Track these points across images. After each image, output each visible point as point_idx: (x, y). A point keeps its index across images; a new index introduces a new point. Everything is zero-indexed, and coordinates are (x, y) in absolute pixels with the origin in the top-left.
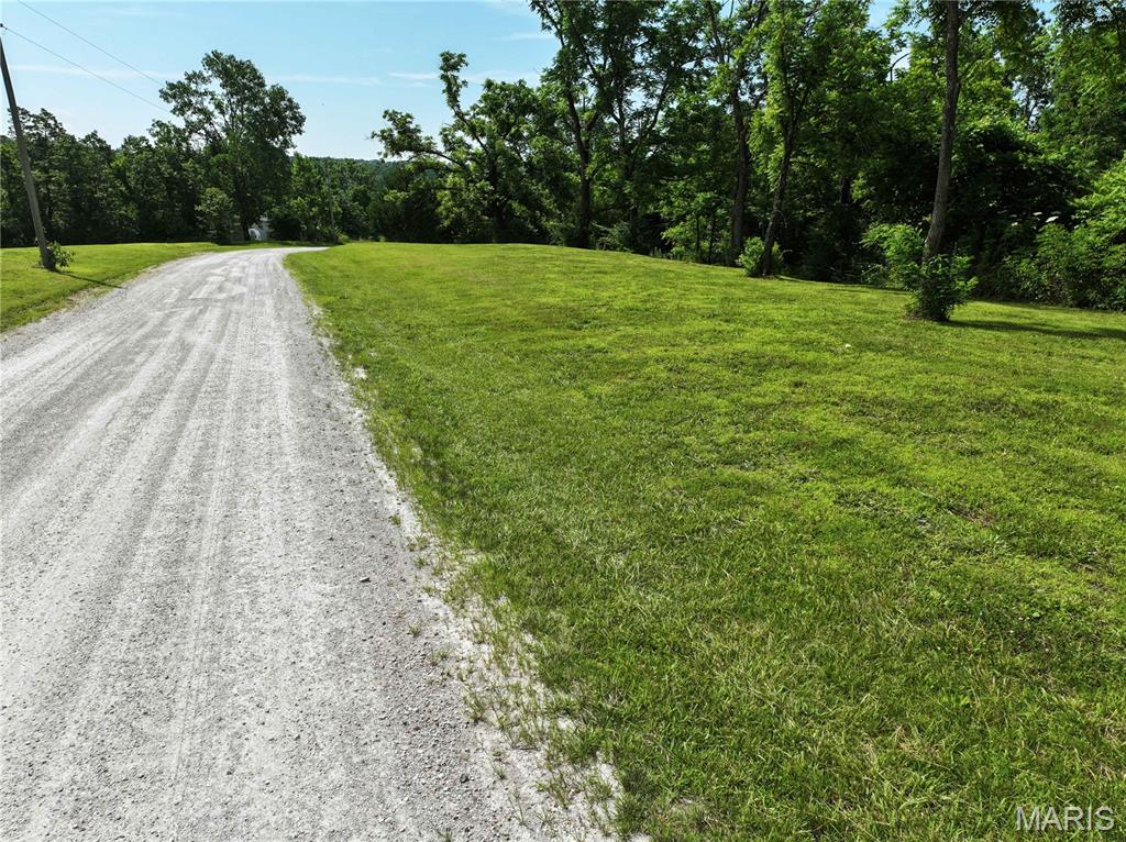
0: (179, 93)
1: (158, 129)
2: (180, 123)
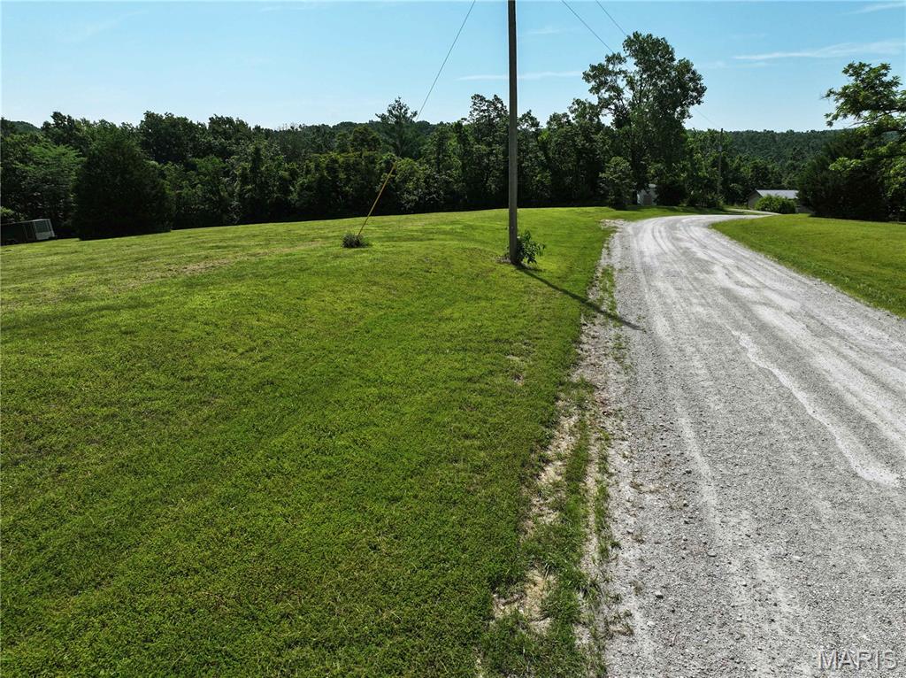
0: (598, 75)
1: (576, 106)
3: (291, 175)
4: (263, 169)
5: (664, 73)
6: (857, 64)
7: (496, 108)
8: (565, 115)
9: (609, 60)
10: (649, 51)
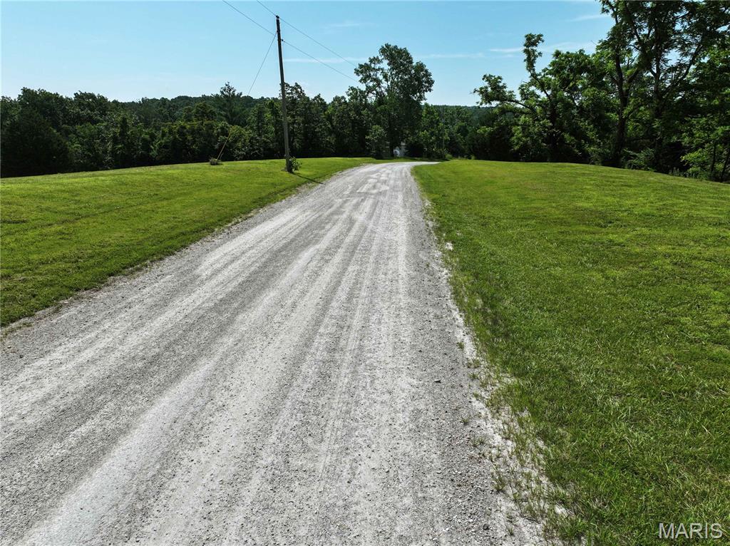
0: (365, 71)
1: (351, 91)
2: (363, 87)
3: (150, 137)
4: (129, 133)
5: (406, 71)
6: (488, 75)
7: (297, 92)
8: (343, 97)
9: (371, 61)
10: (397, 56)
